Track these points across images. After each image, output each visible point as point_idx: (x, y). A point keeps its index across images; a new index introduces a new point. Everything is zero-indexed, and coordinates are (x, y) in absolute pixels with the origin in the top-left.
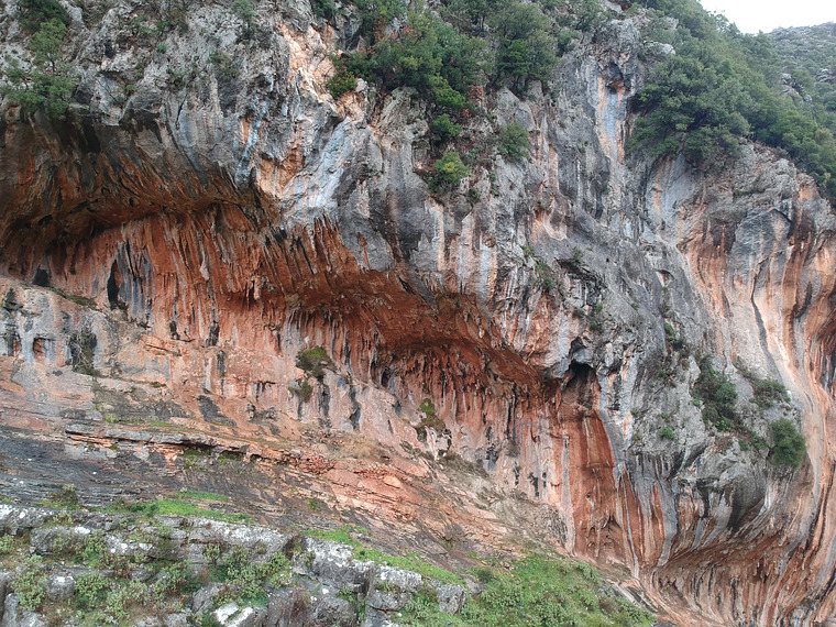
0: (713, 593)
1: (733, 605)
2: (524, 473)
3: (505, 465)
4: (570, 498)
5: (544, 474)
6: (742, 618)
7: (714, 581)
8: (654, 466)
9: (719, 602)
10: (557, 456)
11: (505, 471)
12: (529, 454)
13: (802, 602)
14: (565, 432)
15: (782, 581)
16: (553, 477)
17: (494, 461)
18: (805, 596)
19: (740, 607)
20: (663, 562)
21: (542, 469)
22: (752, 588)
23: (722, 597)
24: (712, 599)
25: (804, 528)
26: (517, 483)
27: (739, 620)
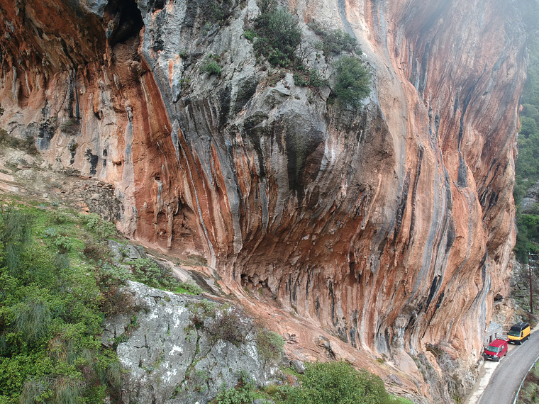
0: (310, 297)
1: (333, 310)
2: (81, 151)
3: (60, 142)
4: (132, 177)
5: (105, 152)
6: (342, 324)
7: (312, 285)
8: (204, 116)
9: (318, 307)
10: (120, 132)
11: (60, 149)
12: (89, 130)
13: (404, 310)
14: (127, 103)
15: (378, 282)
16: (114, 155)
17: (49, 139)
18: (405, 302)
19: (339, 313)
20: (238, 247)
21: (103, 146)
22: (349, 291)
23: (321, 302)
24: (309, 303)
25: (389, 213)
26: (72, 162)
27: (338, 326)
